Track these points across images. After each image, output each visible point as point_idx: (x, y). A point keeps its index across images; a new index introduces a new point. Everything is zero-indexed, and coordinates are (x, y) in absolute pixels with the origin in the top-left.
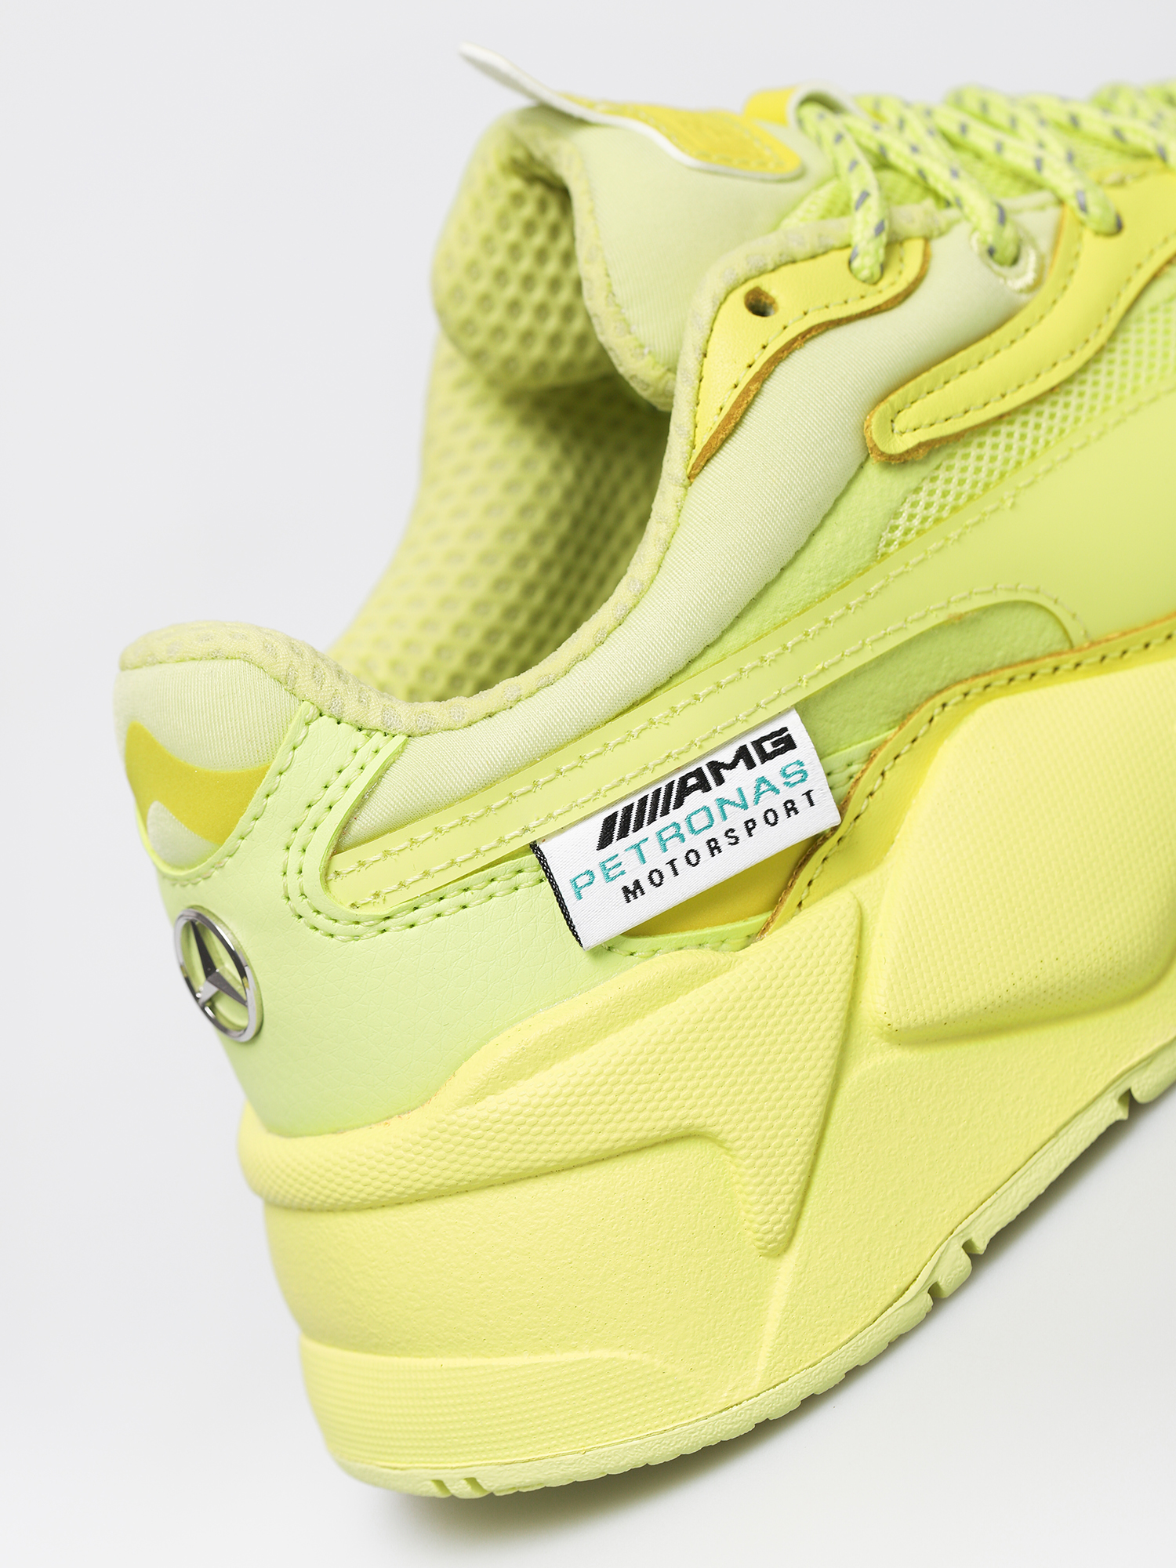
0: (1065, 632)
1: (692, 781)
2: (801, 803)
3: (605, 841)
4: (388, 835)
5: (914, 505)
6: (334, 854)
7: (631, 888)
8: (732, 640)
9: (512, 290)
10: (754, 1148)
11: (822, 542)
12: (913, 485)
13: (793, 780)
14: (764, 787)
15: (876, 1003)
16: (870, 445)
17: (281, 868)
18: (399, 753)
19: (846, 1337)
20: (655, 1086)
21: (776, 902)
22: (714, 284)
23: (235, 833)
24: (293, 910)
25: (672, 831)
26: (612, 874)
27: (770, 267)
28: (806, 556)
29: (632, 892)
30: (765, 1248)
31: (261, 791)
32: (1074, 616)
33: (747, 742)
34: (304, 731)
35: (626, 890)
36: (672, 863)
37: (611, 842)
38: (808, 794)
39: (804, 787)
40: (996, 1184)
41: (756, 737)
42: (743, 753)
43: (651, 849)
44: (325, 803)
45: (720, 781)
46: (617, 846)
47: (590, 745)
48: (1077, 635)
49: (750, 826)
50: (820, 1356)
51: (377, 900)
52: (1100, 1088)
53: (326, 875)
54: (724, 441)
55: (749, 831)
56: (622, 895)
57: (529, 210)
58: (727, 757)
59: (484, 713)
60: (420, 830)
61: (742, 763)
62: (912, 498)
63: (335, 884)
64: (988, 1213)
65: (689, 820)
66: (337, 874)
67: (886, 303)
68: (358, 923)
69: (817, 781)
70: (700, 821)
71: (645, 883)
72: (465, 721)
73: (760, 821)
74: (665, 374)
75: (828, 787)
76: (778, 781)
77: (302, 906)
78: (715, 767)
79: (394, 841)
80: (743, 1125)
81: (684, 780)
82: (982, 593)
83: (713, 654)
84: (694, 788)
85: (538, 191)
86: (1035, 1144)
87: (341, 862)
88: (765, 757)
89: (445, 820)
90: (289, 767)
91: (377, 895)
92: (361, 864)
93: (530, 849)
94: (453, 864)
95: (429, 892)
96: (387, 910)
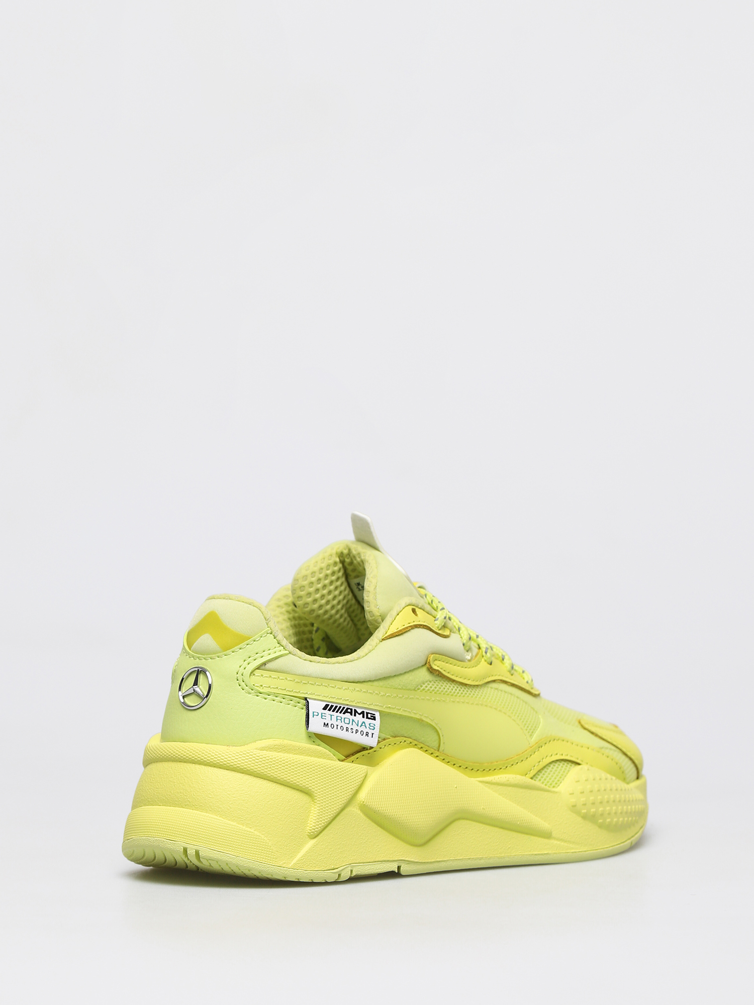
0: (439, 746)
1: (349, 711)
2: (370, 735)
3: (325, 708)
4: (273, 672)
5: (428, 684)
6: (257, 669)
7: (326, 724)
8: (376, 683)
9: (312, 590)
10: (322, 806)
11: (407, 676)
12: (431, 680)
13: (371, 728)
14: (364, 724)
15: (362, 796)
16: (428, 661)
17: (240, 665)
18: (286, 655)
19: (317, 869)
20: (308, 774)
21: (348, 756)
22: (407, 600)
23: (233, 649)
24: (237, 677)
25: (340, 718)
26: (323, 717)
27: (419, 607)
28: (402, 676)
29: (326, 725)
30: (310, 833)
31: (245, 643)
32: (444, 743)
33: (365, 711)
34: (265, 635)
35: (325, 724)
36: (337, 725)
37: (326, 709)
38: (373, 734)
39: (373, 732)
40: (365, 861)
41: (368, 711)
42: (363, 713)
43: (334, 718)
44: (262, 655)
45: (355, 715)
46: (326, 711)
47: (333, 683)
48: (441, 749)
49: (357, 731)
50: (308, 869)
52: (396, 859)
53: (252, 673)
54: (397, 636)
55: (356, 732)
56: (323, 724)
57: (336, 568)
58: (359, 711)
59: (309, 660)
60: (282, 676)
61: (362, 715)
62: (429, 682)
63: (252, 677)
64: (360, 867)
65: (345, 718)
66: (254, 675)
67: (442, 634)
68: (252, 690)
69: (376, 732)
70: (347, 721)
71: (329, 725)
72: (304, 658)
73: (359, 732)
74: (378, 616)
75: (378, 736)
76: (368, 726)
77: (240, 678)
78: (356, 711)
79: (274, 675)
80: (322, 798)
81: (348, 709)
82: (430, 719)
83: (370, 683)
84: (349, 712)
85: (341, 565)
86: (377, 860)
87: (258, 672)
88: (367, 718)
89: (290, 677)
90: (258, 641)
91: (261, 686)
92: (262, 676)
93: (306, 699)
94: (285, 690)
95: (275, 693)
96: (262, 691)
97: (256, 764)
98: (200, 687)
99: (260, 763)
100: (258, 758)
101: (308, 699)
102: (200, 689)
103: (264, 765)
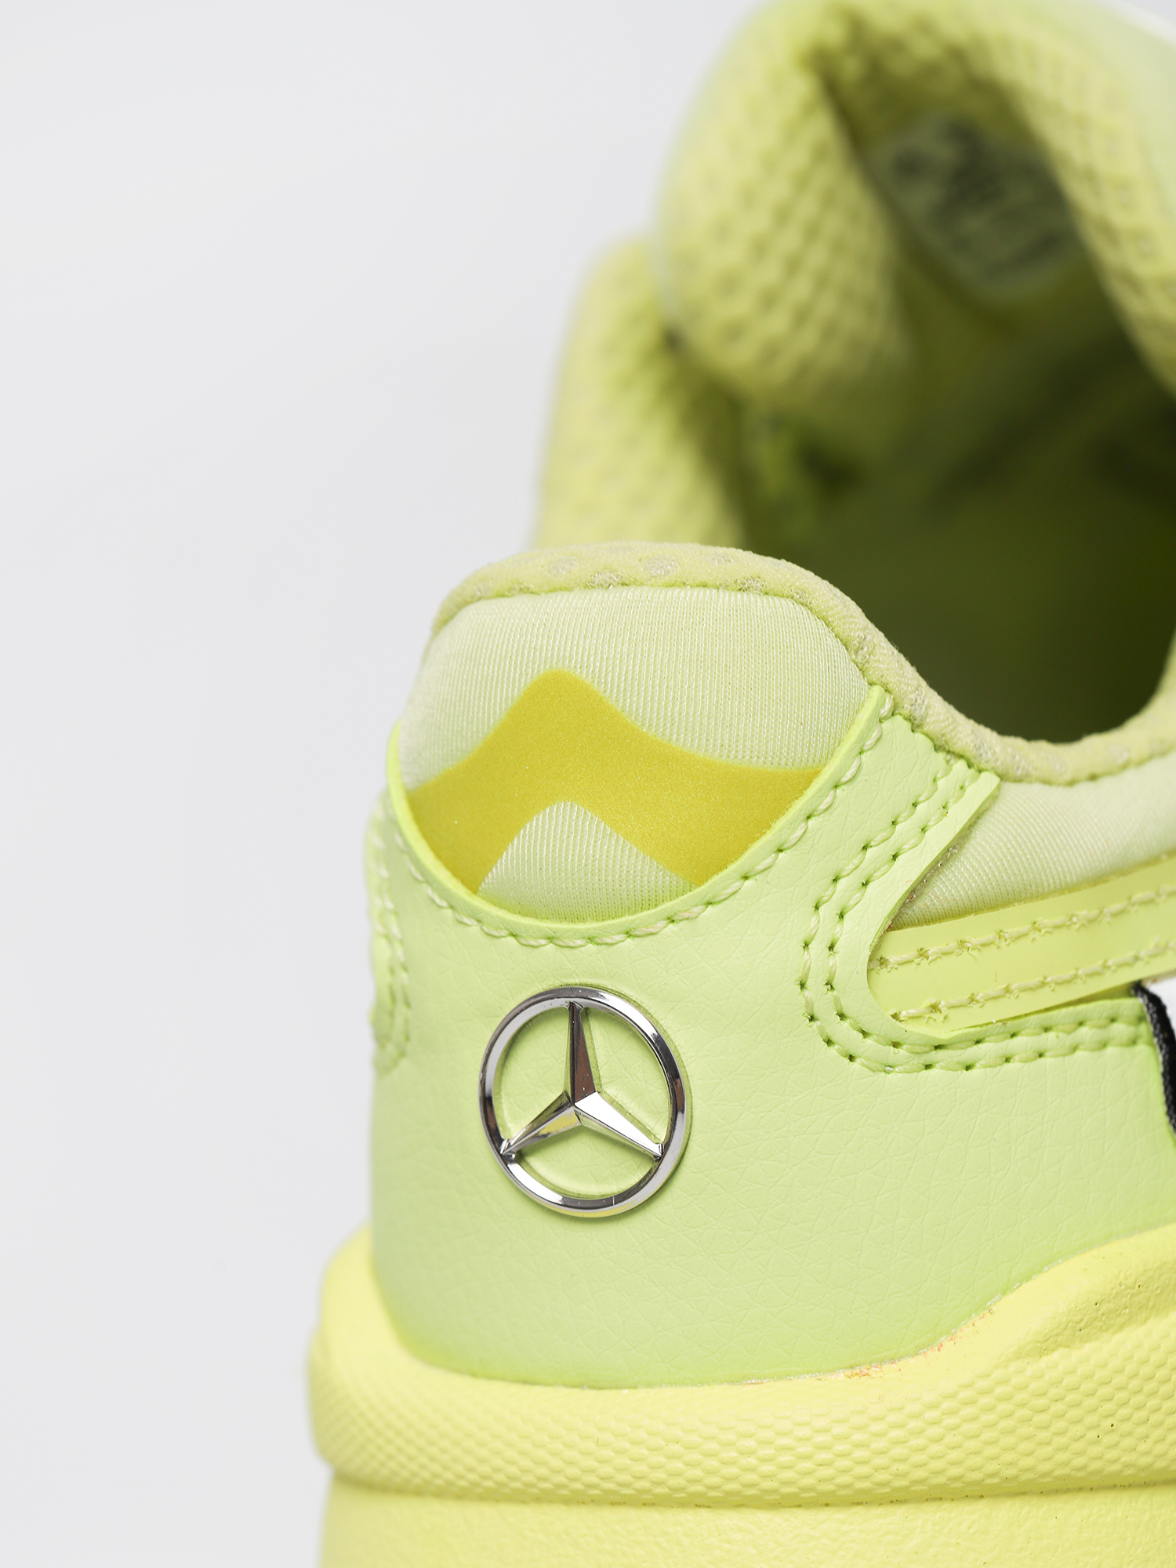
4: (971, 918)
6: (890, 928)
17: (804, 935)
18: (993, 798)
23: (741, 866)
24: (809, 1004)
31: (799, 806)
34: (875, 732)
44: (888, 848)
51: (934, 1016)
53: (877, 960)
60: (1012, 918)
63: (883, 975)
66: (886, 963)
68: (896, 1045)
77: (823, 1004)
79: (975, 927)
87: (902, 943)
89: (1048, 911)
90: (850, 780)
91: (934, 1008)
92: (922, 954)
93: (1138, 988)
94: (1043, 984)
95: (1004, 1022)
96: (943, 1034)
97: (1043, 1435)
98: (610, 1090)
99: (1060, 1425)
100: (1041, 1402)
101: (1154, 989)
102: (612, 1102)
103: (1079, 1429)
